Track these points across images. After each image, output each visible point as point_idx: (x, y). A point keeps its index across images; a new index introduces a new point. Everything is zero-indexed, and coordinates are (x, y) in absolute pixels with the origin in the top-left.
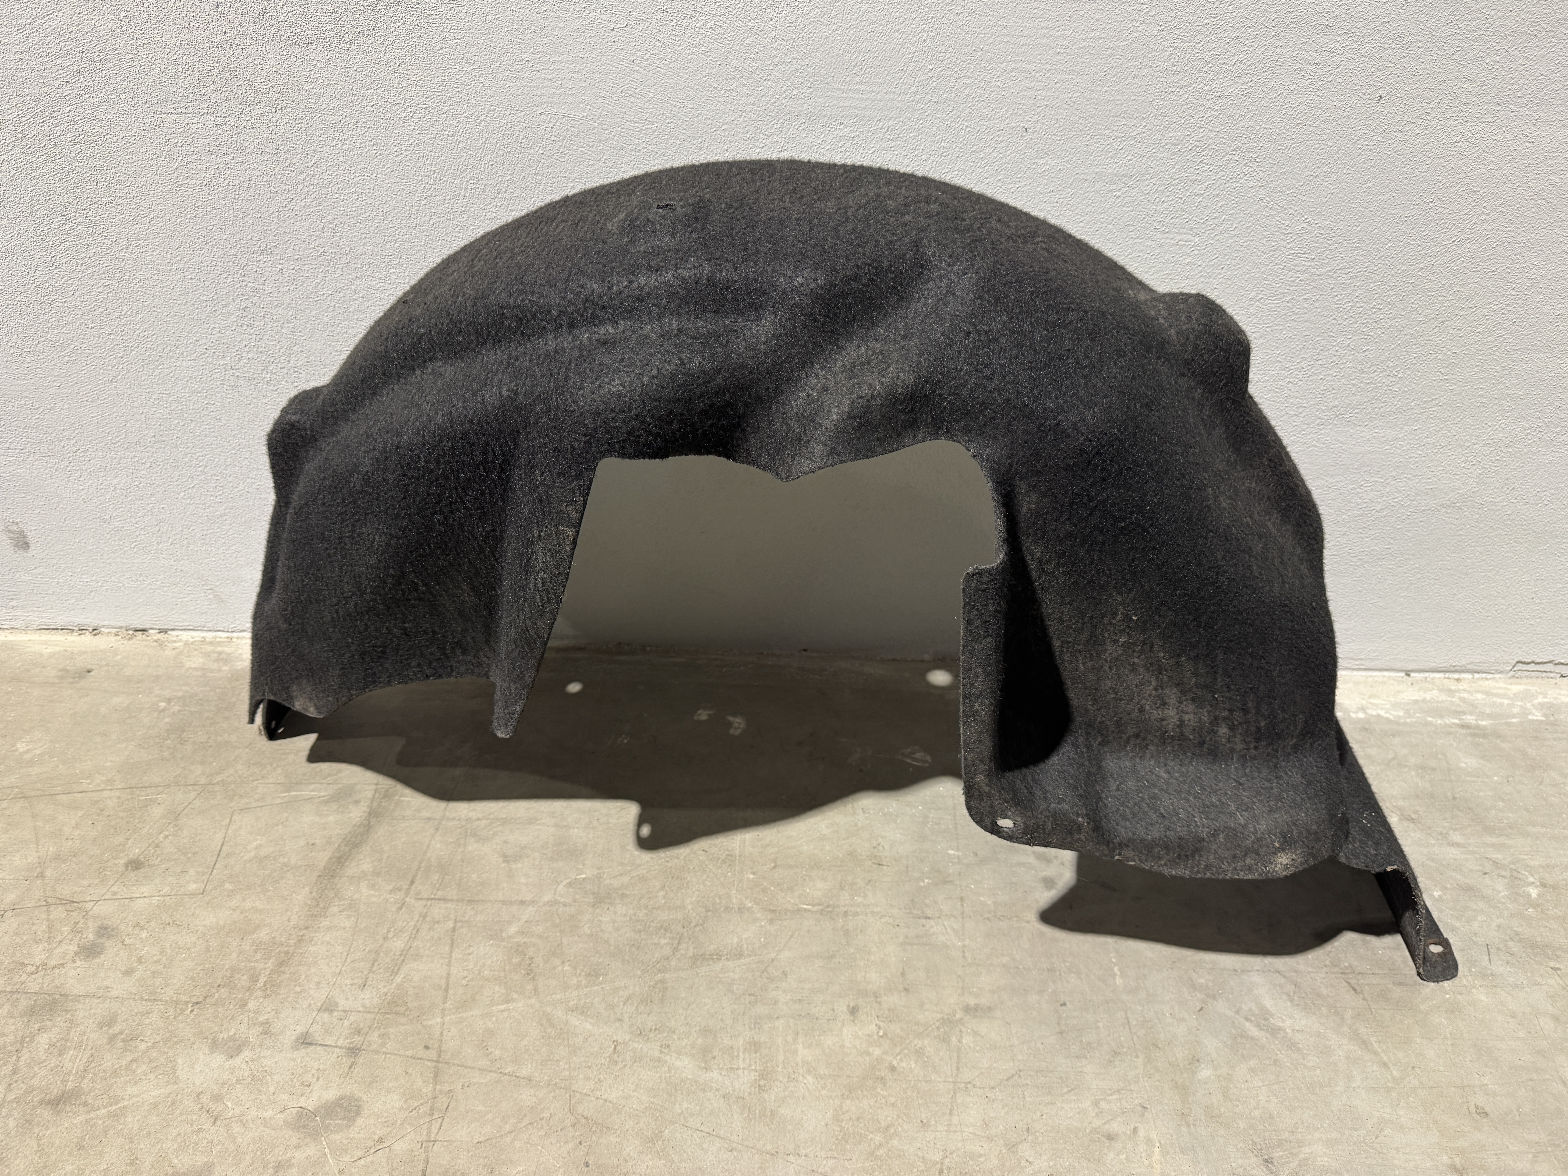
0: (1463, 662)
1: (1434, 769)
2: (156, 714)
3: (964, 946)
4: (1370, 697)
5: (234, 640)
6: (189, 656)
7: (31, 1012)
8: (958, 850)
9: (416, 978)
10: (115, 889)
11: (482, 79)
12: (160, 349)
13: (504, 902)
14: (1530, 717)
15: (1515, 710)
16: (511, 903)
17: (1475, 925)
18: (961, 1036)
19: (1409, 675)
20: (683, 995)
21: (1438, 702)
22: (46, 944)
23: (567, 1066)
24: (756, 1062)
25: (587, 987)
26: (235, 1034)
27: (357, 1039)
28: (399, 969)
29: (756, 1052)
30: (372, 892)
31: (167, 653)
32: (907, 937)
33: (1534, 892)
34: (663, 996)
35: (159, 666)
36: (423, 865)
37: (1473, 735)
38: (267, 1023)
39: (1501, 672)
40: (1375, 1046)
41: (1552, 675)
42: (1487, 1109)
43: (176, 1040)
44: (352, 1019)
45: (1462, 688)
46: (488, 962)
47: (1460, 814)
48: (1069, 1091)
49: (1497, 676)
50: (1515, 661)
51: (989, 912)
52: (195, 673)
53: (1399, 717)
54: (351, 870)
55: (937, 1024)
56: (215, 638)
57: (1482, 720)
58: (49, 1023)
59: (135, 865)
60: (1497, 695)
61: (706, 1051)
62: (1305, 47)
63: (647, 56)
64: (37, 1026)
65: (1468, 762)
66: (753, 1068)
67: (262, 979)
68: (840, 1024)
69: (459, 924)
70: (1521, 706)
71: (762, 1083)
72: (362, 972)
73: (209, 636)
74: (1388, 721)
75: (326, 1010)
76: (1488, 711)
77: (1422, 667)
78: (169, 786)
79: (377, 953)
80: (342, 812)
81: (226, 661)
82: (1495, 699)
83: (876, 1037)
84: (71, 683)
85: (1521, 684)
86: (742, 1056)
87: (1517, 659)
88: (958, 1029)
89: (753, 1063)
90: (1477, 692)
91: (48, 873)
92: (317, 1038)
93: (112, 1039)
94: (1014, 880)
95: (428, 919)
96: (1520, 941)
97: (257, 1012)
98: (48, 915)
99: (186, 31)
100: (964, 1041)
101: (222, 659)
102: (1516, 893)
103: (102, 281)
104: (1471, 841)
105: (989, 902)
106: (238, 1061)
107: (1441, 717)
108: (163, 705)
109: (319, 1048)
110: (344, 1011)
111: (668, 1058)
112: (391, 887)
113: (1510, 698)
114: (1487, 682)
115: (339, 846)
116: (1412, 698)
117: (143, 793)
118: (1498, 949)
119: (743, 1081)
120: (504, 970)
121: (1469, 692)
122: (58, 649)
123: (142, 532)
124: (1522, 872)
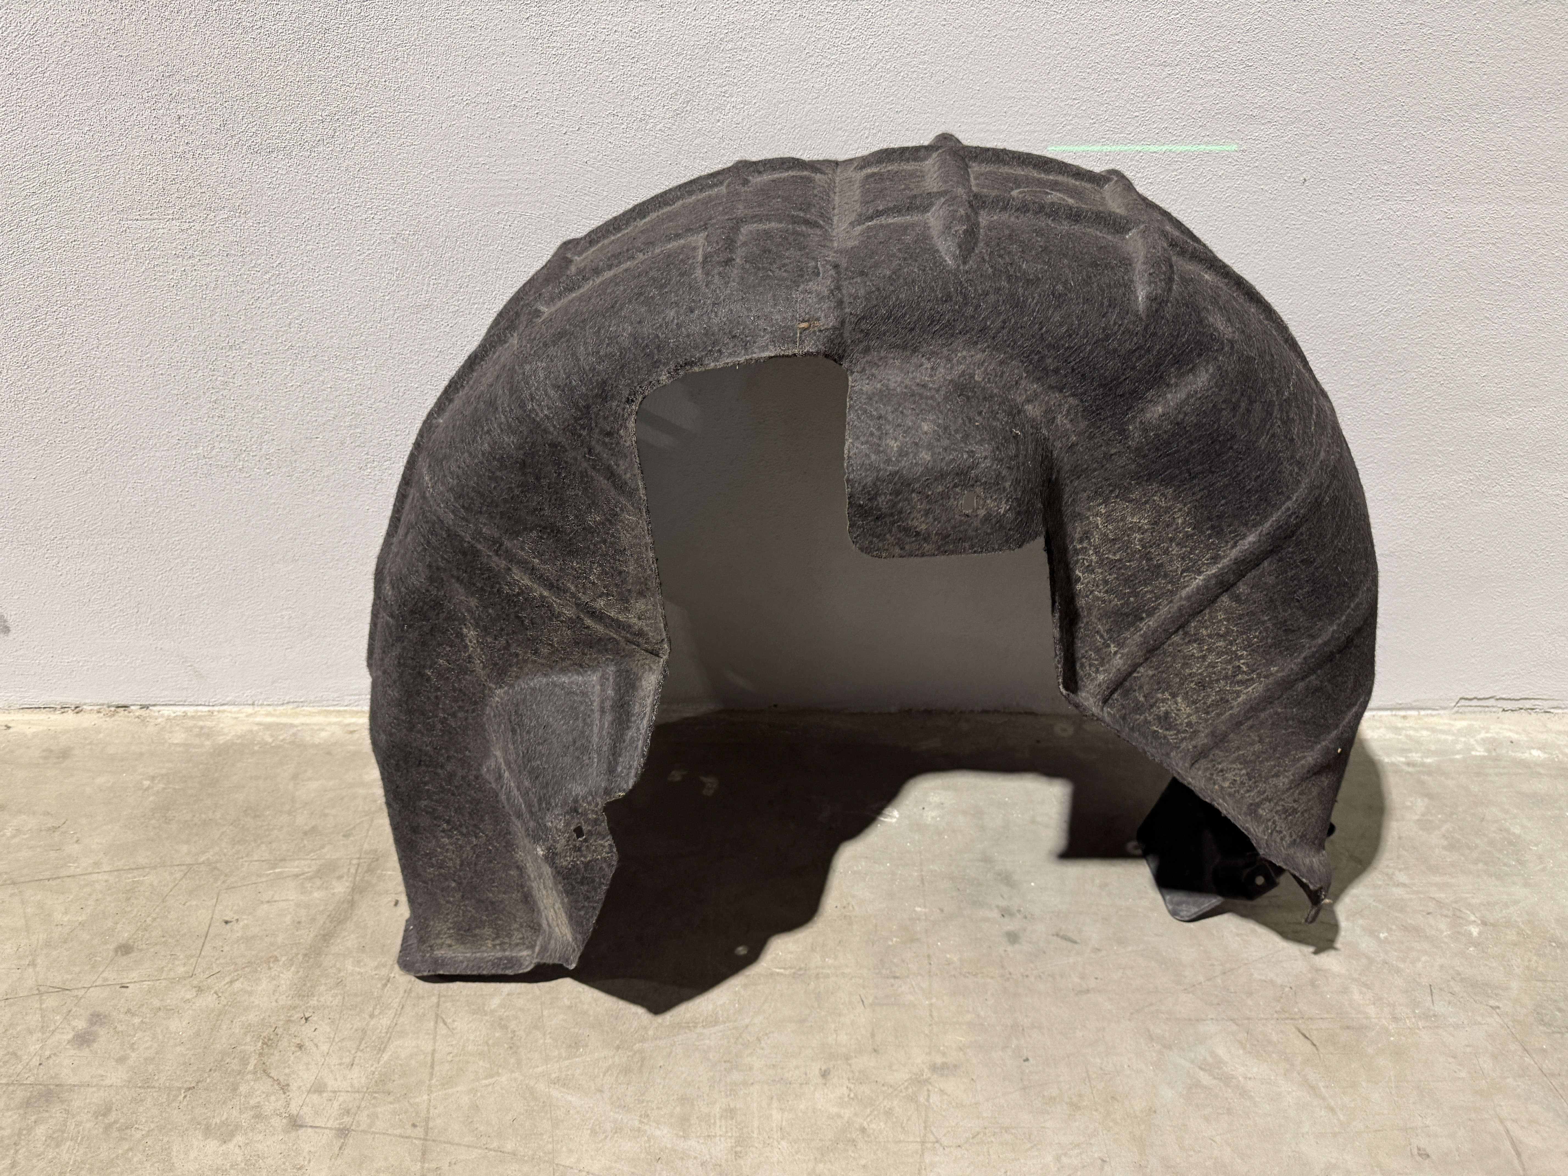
0: (1411, 700)
2: (140, 793)
3: (931, 1005)
5: (215, 713)
6: (171, 732)
7: (27, 1104)
8: (925, 907)
9: (403, 1056)
10: (105, 975)
11: (440, 182)
12: (133, 440)
14: (1473, 753)
15: (1459, 747)
17: (1419, 965)
18: (929, 1095)
20: (661, 1064)
21: (1385, 740)
22: (40, 1035)
23: (551, 1139)
24: (732, 1129)
25: (568, 1059)
26: (227, 1119)
27: (346, 1119)
28: (385, 1048)
29: (732, 1118)
30: (358, 970)
31: (149, 729)
32: (876, 998)
33: (1475, 931)
34: (642, 1066)
35: (142, 743)
37: (1419, 773)
38: (258, 1106)
39: (1446, 708)
40: (1323, 1090)
41: (1494, 709)
42: (1429, 1151)
43: (170, 1127)
44: (341, 1099)
45: (1408, 725)
46: (472, 1038)
47: (1406, 853)
48: (1032, 1147)
49: (1442, 712)
50: (1458, 698)
51: (955, 969)
52: (178, 749)
54: (337, 947)
55: (906, 1084)
56: (197, 712)
57: (1427, 757)
58: (46, 1115)
59: (125, 949)
60: (1441, 732)
61: (684, 1122)
62: (1230, 136)
63: (600, 157)
64: (33, 1118)
65: (1414, 800)
66: (730, 1134)
67: (253, 1061)
68: (812, 1088)
69: (443, 999)
70: (1465, 742)
71: (739, 1149)
72: (350, 1051)
73: (191, 710)
75: (315, 1091)
76: (1433, 748)
78: (155, 867)
79: (364, 1032)
80: (327, 888)
81: (208, 735)
82: (1439, 736)
83: (846, 1099)
84: (55, 763)
85: (1464, 719)
86: (718, 1124)
87: (1461, 696)
88: (925, 1088)
89: (728, 1129)
90: (1423, 728)
91: (39, 961)
92: (307, 1120)
93: (108, 1128)
94: (979, 936)
95: (413, 995)
96: (1462, 980)
97: (249, 1095)
98: (41, 1004)
99: (149, 143)
100: (931, 1101)
101: (204, 734)
102: (1458, 932)
103: (74, 379)
104: (1416, 881)
105: (955, 959)
106: (231, 1146)
107: (1388, 755)
108: (147, 783)
109: (310, 1130)
110: (334, 1092)
111: (647, 1127)
112: (376, 963)
113: (1453, 734)
114: (1433, 718)
115: (324, 923)
117: (130, 876)
118: (1441, 989)
119: (721, 1148)
120: (488, 1045)
121: (1415, 730)
122: (41, 728)
123: (121, 614)
124: (1464, 911)
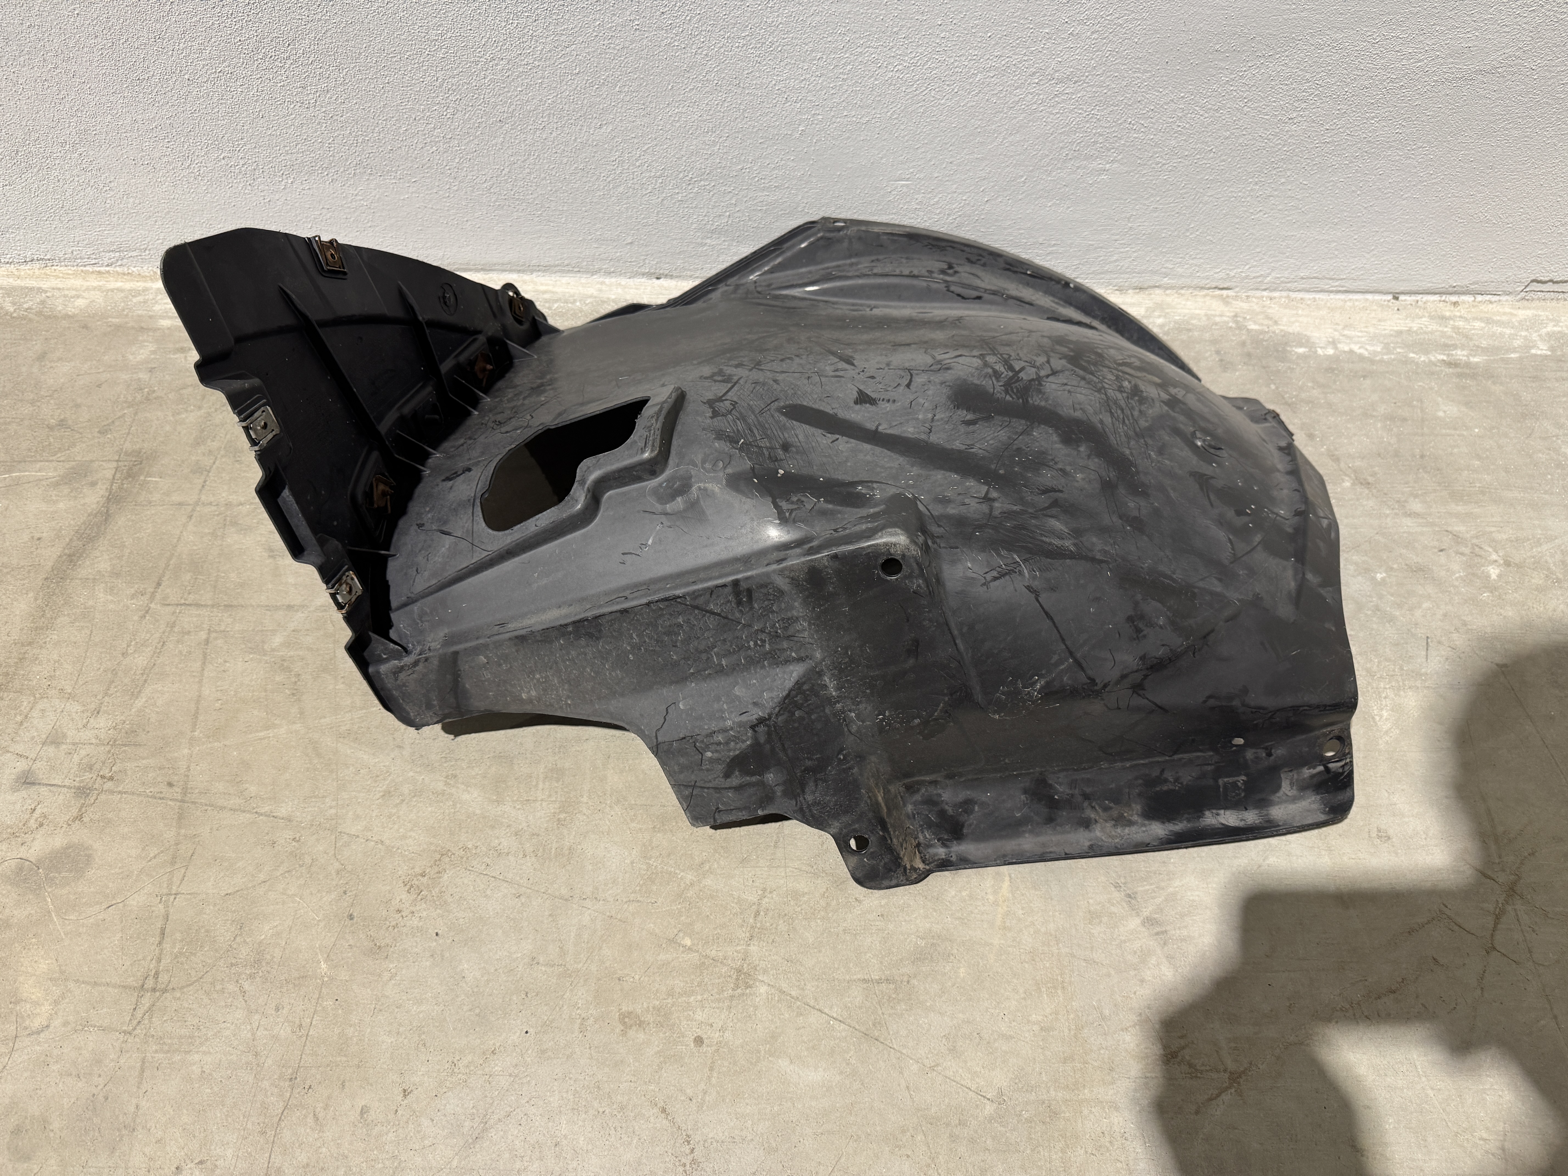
0: (1466, 282)
1: (1404, 420)
4: (1346, 327)
9: (160, 702)
13: (268, 608)
14: (1533, 351)
15: (1517, 343)
16: (277, 608)
17: (1418, 613)
19: (1396, 298)
21: (1426, 333)
23: (334, 803)
24: (556, 792)
25: (362, 709)
27: (88, 776)
28: (140, 692)
29: (558, 780)
30: (110, 598)
33: (1494, 572)
36: (171, 562)
37: (1460, 376)
39: (1510, 293)
44: (83, 753)
45: (1458, 314)
46: (246, 682)
47: (1426, 476)
49: (1503, 298)
50: (1529, 280)
53: (1375, 353)
54: (85, 570)
57: (1475, 356)
60: (1500, 323)
65: (1448, 410)
66: (554, 798)
69: (213, 635)
70: (1526, 336)
71: (563, 816)
72: (96, 697)
74: (1361, 358)
75: (52, 743)
76: (1484, 343)
77: (1414, 289)
79: (114, 672)
80: (75, 498)
82: (1495, 328)
85: (1529, 308)
86: (541, 785)
87: (1534, 277)
89: (553, 793)
90: (1475, 319)
92: (41, 776)
95: (176, 630)
96: (1467, 632)
102: (1473, 574)
104: (1433, 510)
107: (1426, 352)
109: (43, 789)
110: (74, 744)
111: (454, 790)
112: (133, 591)
113: (1513, 327)
114: (1491, 306)
115: (71, 540)
116: (1395, 328)
118: (1439, 642)
119: (541, 815)
120: (266, 690)
121: (1466, 319)
124: (1487, 548)
